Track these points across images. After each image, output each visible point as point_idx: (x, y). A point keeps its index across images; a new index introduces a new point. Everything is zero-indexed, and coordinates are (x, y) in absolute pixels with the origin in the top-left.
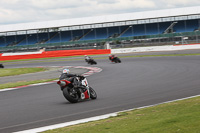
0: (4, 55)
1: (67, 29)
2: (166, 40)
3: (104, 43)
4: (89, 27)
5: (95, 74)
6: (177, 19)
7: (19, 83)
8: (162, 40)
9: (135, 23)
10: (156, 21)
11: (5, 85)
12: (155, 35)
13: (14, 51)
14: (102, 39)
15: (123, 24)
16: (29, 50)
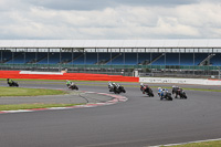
0: (22, 72)
1: (93, 51)
2: (200, 72)
3: (132, 70)
4: (118, 51)
5: (120, 103)
6: (215, 51)
7: (35, 105)
8: (196, 73)
9: (169, 51)
10: (192, 51)
11: (20, 106)
12: (189, 67)
13: (33, 70)
14: (130, 65)
15: (156, 51)
16: (50, 70)
